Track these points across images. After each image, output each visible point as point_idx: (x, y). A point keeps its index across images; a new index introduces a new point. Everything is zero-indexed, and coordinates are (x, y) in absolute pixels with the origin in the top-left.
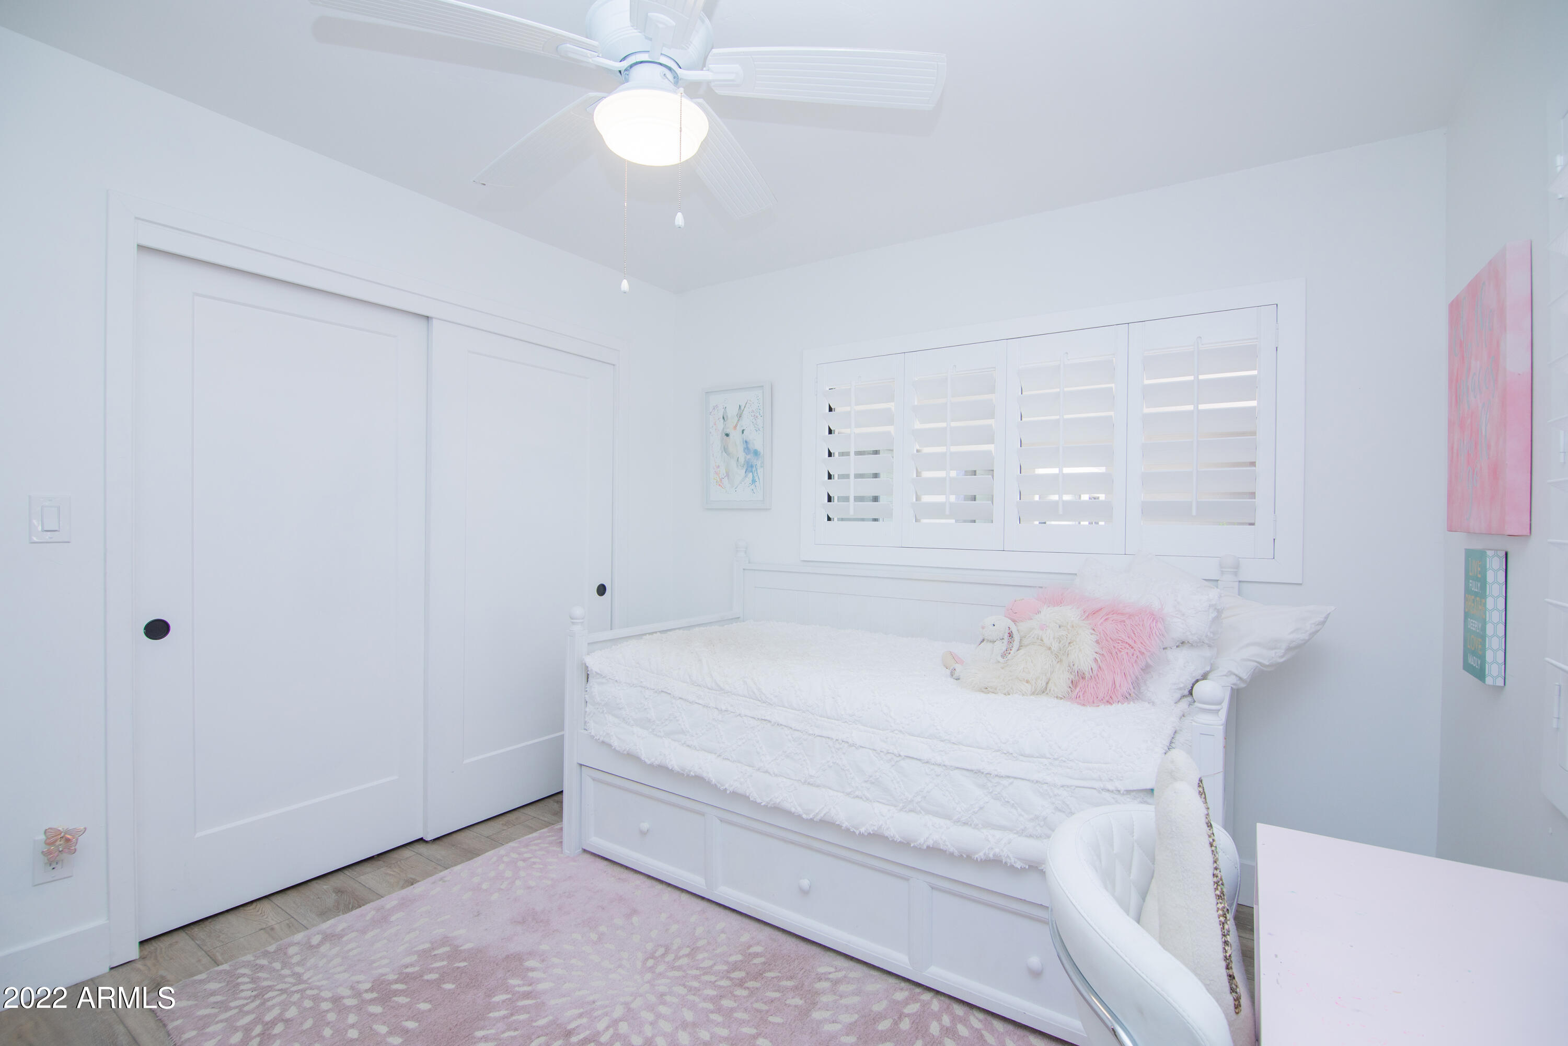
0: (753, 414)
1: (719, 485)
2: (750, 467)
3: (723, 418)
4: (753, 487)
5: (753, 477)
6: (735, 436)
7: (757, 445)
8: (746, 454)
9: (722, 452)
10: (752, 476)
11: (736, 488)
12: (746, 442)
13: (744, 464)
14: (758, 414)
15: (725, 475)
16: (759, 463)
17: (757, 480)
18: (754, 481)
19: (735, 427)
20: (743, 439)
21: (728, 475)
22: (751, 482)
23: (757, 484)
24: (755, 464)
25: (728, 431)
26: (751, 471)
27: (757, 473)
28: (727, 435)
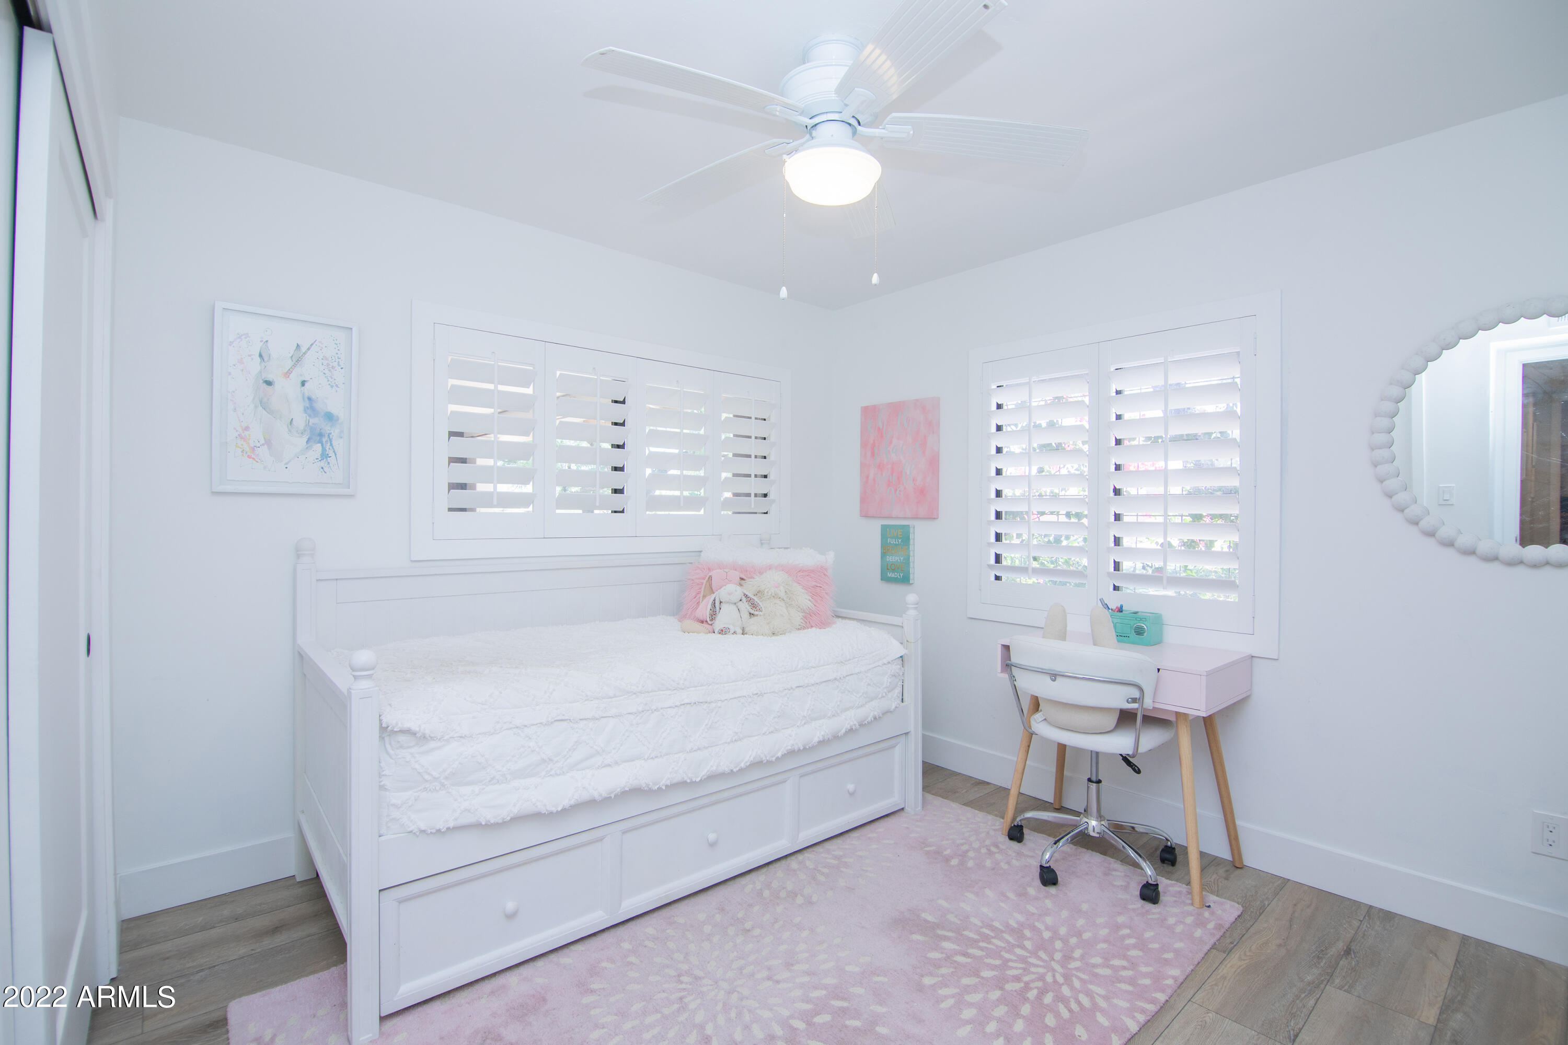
0: (325, 362)
1: (249, 457)
2: (317, 436)
3: (261, 356)
4: (323, 464)
5: (324, 449)
6: (287, 388)
7: (334, 404)
8: (310, 416)
9: (256, 407)
10: (321, 449)
11: (286, 464)
12: (310, 399)
13: (305, 430)
14: (335, 364)
15: (263, 441)
16: (335, 432)
17: (331, 453)
18: (324, 456)
19: (287, 374)
20: (303, 395)
21: (268, 443)
22: (319, 457)
23: (332, 460)
24: (328, 432)
25: (270, 377)
26: (320, 442)
27: (331, 445)
28: (269, 383)
